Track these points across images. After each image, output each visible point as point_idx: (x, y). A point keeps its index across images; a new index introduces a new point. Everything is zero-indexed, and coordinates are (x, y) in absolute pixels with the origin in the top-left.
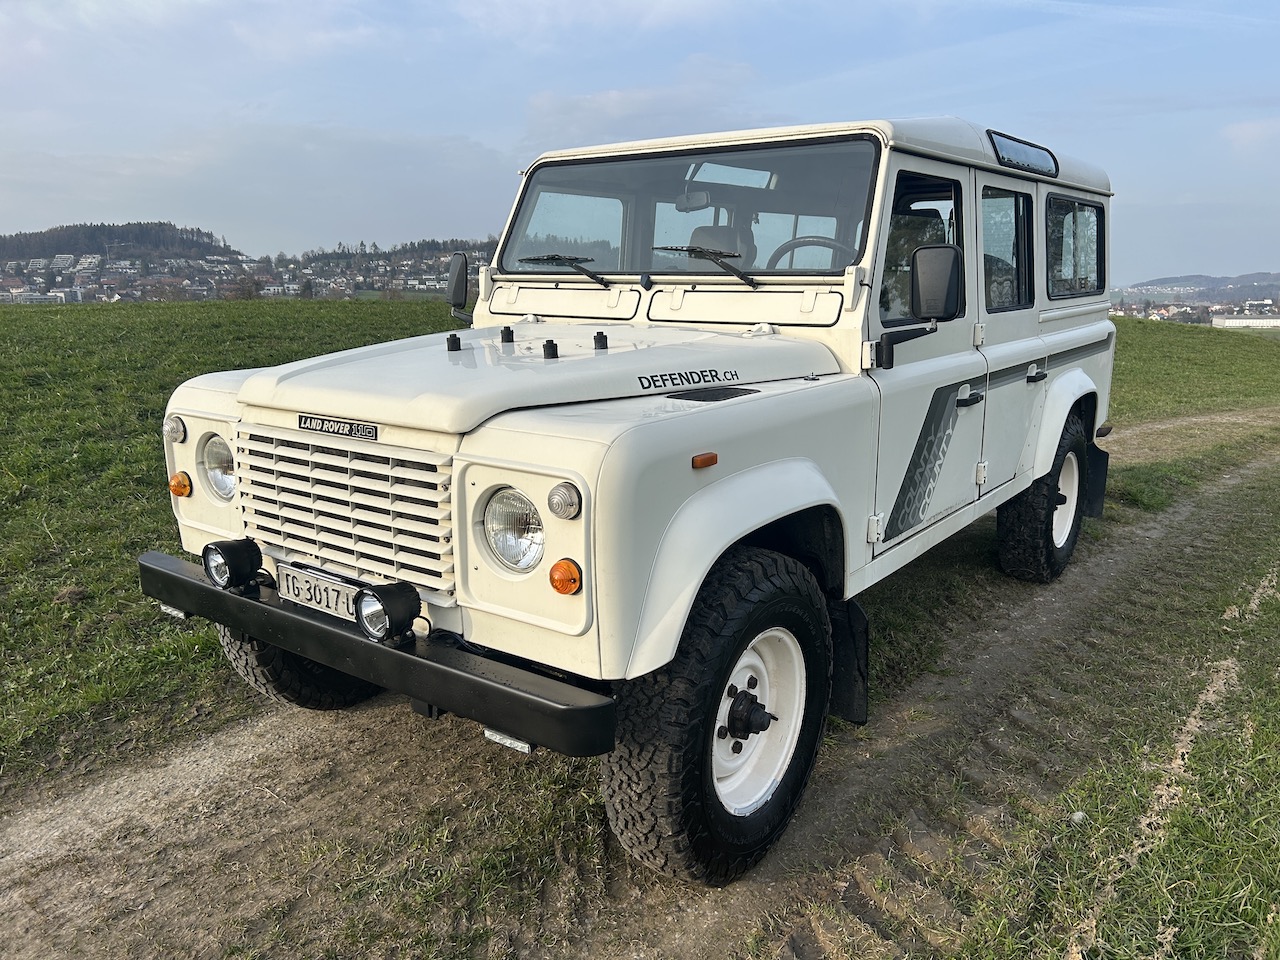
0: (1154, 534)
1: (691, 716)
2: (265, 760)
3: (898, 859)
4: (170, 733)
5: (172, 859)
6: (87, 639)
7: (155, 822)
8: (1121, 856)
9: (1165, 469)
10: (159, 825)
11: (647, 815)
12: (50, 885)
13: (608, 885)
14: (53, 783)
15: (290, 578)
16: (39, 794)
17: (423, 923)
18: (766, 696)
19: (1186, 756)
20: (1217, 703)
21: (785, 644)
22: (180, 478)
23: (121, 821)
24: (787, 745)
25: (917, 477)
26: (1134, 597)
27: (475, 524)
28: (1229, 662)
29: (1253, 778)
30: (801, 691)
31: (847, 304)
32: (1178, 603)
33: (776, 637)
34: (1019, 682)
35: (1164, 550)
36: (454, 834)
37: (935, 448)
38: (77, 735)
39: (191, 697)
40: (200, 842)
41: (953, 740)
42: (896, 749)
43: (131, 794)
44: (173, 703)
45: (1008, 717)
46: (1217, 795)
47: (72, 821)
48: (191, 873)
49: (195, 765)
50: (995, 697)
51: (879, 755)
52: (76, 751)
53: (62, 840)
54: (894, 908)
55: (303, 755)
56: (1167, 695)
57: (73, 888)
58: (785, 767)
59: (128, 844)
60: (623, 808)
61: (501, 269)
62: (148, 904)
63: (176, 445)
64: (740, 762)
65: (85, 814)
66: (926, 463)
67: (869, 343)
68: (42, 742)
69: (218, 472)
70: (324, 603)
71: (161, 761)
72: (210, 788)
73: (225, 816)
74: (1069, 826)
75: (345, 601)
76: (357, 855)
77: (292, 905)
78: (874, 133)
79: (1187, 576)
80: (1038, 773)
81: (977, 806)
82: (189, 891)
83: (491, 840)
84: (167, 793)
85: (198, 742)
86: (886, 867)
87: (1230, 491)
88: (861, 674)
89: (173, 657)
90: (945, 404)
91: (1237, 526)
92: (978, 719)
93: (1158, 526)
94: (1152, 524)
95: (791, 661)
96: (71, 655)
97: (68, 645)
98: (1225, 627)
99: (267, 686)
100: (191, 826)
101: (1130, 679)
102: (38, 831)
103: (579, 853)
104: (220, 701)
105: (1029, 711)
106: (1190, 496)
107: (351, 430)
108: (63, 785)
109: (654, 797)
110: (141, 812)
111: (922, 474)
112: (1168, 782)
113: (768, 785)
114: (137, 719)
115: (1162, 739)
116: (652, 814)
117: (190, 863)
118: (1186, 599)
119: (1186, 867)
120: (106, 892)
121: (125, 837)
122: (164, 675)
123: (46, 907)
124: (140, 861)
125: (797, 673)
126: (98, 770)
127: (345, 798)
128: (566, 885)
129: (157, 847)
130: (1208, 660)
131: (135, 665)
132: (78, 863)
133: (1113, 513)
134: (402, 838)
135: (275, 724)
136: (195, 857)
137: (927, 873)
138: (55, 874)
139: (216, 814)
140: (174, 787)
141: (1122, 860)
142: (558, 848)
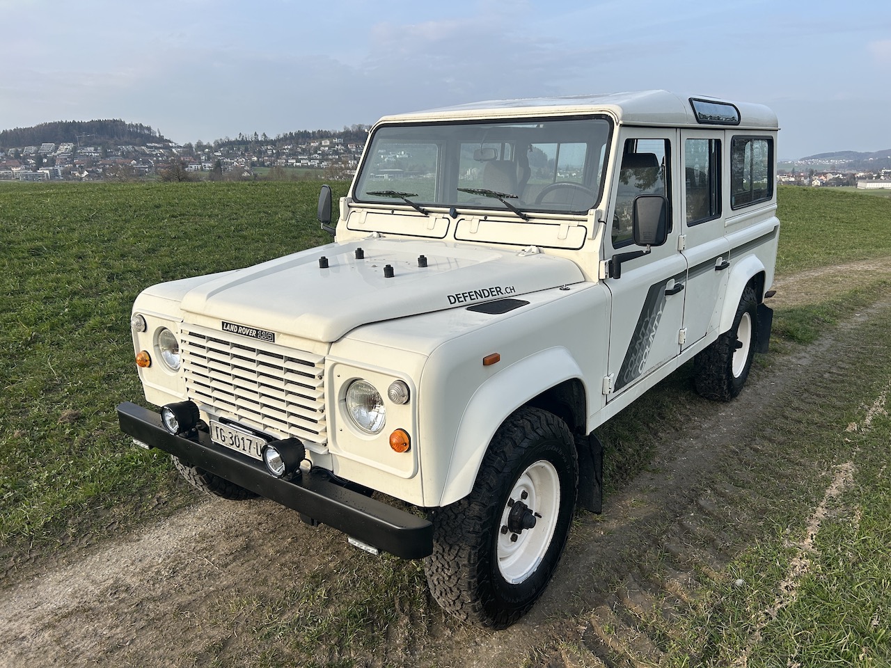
0: (804, 362)
1: (483, 526)
2: (203, 537)
3: (620, 610)
4: (140, 517)
5: (146, 609)
6: (82, 448)
7: (133, 582)
8: (766, 611)
9: (814, 311)
10: (137, 584)
11: (455, 590)
12: (68, 628)
13: (430, 628)
14: (65, 553)
15: (219, 430)
16: (57, 562)
17: (310, 655)
18: (533, 504)
19: (814, 537)
20: (838, 496)
21: (546, 470)
22: (143, 355)
23: (111, 581)
24: (548, 534)
25: (637, 347)
26: (787, 413)
27: (340, 401)
28: (848, 465)
29: (857, 553)
30: (557, 498)
31: (590, 235)
32: (816, 418)
33: (540, 466)
34: (706, 478)
35: (810, 375)
36: (329, 592)
37: (649, 325)
38: (80, 519)
39: (153, 491)
40: (164, 597)
41: (660, 523)
42: (621, 528)
43: (117, 561)
44: (141, 495)
45: (697, 505)
46: (833, 566)
47: (80, 581)
48: (159, 619)
49: (157, 540)
50: (689, 489)
51: (609, 533)
52: (80, 531)
53: (74, 595)
54: (616, 645)
55: (228, 534)
56: (804, 490)
57: (83, 630)
58: (546, 548)
59: (117, 598)
60: (439, 583)
61: (355, 199)
62: (132, 641)
63: (140, 334)
64: (516, 547)
65: (88, 576)
66: (643, 336)
67: (605, 261)
68: (57, 524)
69: (168, 353)
70: (241, 447)
71: (135, 537)
72: (169, 557)
73: (179, 578)
74: (733, 588)
75: (255, 447)
76: (266, 607)
77: (225, 643)
78: (609, 114)
79: (824, 397)
80: (715, 547)
81: (673, 572)
82: (158, 632)
83: (353, 597)
84: (140, 561)
85: (159, 523)
86: (612, 616)
87: (859, 327)
88: (598, 481)
89: (140, 463)
90: (656, 295)
91: (861, 356)
92: (677, 506)
93: (807, 356)
94: (803, 354)
95: (550, 479)
96: (72, 462)
97: (70, 453)
98: (847, 439)
99: (204, 487)
100: (157, 586)
101: (780, 477)
102: (58, 588)
103: (410, 606)
104: (172, 494)
105: (711, 501)
106: (831, 331)
107: (257, 334)
108: (72, 555)
109: (459, 579)
110: (124, 575)
111: (640, 344)
112: (801, 556)
113: (535, 561)
114: (118, 507)
115: (799, 524)
116: (458, 589)
117: (158, 612)
118: (822, 414)
119: (809, 619)
120: (105, 633)
121: (115, 593)
122: (134, 476)
123: (67, 644)
124: (126, 610)
125: (554, 486)
126: (94, 544)
127: (257, 565)
128: (402, 628)
129: (136, 600)
130: (834, 464)
131: (115, 469)
132: (85, 612)
133: (777, 346)
134: (295, 594)
135: (209, 509)
136: (162, 607)
137: (639, 620)
138: (71, 620)
139: (173, 577)
140: (145, 556)
141: (767, 614)
142: (397, 602)
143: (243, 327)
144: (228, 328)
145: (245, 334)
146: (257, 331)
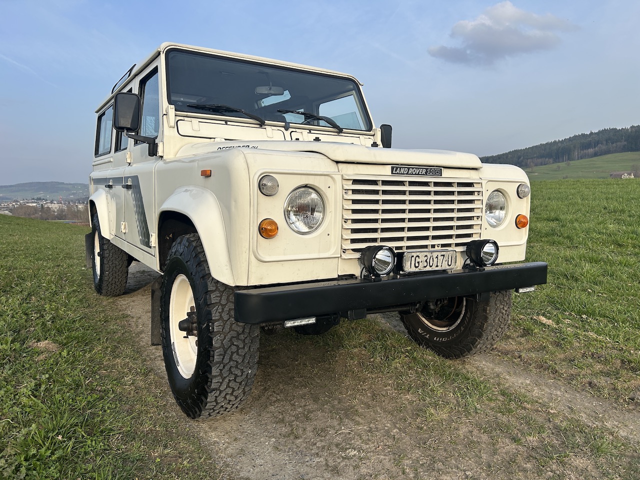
70: (435, 265)
75: (447, 259)
107: (426, 173)
143: (413, 168)
144: (398, 171)
145: (416, 174)
146: (427, 169)
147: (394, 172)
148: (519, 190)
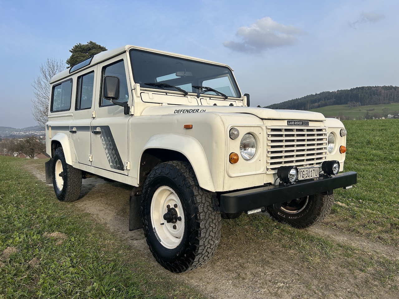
75: (315, 172)
107: (302, 124)
143: (297, 121)
144: (290, 123)
145: (298, 125)
146: (302, 122)
147: (289, 124)
148: (341, 132)
